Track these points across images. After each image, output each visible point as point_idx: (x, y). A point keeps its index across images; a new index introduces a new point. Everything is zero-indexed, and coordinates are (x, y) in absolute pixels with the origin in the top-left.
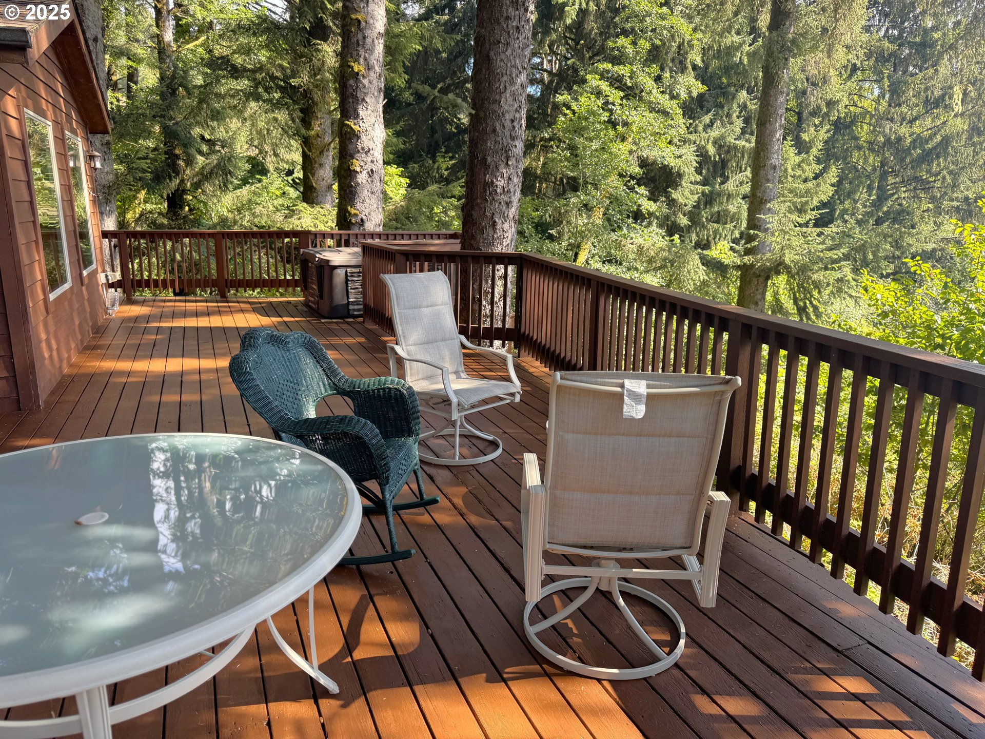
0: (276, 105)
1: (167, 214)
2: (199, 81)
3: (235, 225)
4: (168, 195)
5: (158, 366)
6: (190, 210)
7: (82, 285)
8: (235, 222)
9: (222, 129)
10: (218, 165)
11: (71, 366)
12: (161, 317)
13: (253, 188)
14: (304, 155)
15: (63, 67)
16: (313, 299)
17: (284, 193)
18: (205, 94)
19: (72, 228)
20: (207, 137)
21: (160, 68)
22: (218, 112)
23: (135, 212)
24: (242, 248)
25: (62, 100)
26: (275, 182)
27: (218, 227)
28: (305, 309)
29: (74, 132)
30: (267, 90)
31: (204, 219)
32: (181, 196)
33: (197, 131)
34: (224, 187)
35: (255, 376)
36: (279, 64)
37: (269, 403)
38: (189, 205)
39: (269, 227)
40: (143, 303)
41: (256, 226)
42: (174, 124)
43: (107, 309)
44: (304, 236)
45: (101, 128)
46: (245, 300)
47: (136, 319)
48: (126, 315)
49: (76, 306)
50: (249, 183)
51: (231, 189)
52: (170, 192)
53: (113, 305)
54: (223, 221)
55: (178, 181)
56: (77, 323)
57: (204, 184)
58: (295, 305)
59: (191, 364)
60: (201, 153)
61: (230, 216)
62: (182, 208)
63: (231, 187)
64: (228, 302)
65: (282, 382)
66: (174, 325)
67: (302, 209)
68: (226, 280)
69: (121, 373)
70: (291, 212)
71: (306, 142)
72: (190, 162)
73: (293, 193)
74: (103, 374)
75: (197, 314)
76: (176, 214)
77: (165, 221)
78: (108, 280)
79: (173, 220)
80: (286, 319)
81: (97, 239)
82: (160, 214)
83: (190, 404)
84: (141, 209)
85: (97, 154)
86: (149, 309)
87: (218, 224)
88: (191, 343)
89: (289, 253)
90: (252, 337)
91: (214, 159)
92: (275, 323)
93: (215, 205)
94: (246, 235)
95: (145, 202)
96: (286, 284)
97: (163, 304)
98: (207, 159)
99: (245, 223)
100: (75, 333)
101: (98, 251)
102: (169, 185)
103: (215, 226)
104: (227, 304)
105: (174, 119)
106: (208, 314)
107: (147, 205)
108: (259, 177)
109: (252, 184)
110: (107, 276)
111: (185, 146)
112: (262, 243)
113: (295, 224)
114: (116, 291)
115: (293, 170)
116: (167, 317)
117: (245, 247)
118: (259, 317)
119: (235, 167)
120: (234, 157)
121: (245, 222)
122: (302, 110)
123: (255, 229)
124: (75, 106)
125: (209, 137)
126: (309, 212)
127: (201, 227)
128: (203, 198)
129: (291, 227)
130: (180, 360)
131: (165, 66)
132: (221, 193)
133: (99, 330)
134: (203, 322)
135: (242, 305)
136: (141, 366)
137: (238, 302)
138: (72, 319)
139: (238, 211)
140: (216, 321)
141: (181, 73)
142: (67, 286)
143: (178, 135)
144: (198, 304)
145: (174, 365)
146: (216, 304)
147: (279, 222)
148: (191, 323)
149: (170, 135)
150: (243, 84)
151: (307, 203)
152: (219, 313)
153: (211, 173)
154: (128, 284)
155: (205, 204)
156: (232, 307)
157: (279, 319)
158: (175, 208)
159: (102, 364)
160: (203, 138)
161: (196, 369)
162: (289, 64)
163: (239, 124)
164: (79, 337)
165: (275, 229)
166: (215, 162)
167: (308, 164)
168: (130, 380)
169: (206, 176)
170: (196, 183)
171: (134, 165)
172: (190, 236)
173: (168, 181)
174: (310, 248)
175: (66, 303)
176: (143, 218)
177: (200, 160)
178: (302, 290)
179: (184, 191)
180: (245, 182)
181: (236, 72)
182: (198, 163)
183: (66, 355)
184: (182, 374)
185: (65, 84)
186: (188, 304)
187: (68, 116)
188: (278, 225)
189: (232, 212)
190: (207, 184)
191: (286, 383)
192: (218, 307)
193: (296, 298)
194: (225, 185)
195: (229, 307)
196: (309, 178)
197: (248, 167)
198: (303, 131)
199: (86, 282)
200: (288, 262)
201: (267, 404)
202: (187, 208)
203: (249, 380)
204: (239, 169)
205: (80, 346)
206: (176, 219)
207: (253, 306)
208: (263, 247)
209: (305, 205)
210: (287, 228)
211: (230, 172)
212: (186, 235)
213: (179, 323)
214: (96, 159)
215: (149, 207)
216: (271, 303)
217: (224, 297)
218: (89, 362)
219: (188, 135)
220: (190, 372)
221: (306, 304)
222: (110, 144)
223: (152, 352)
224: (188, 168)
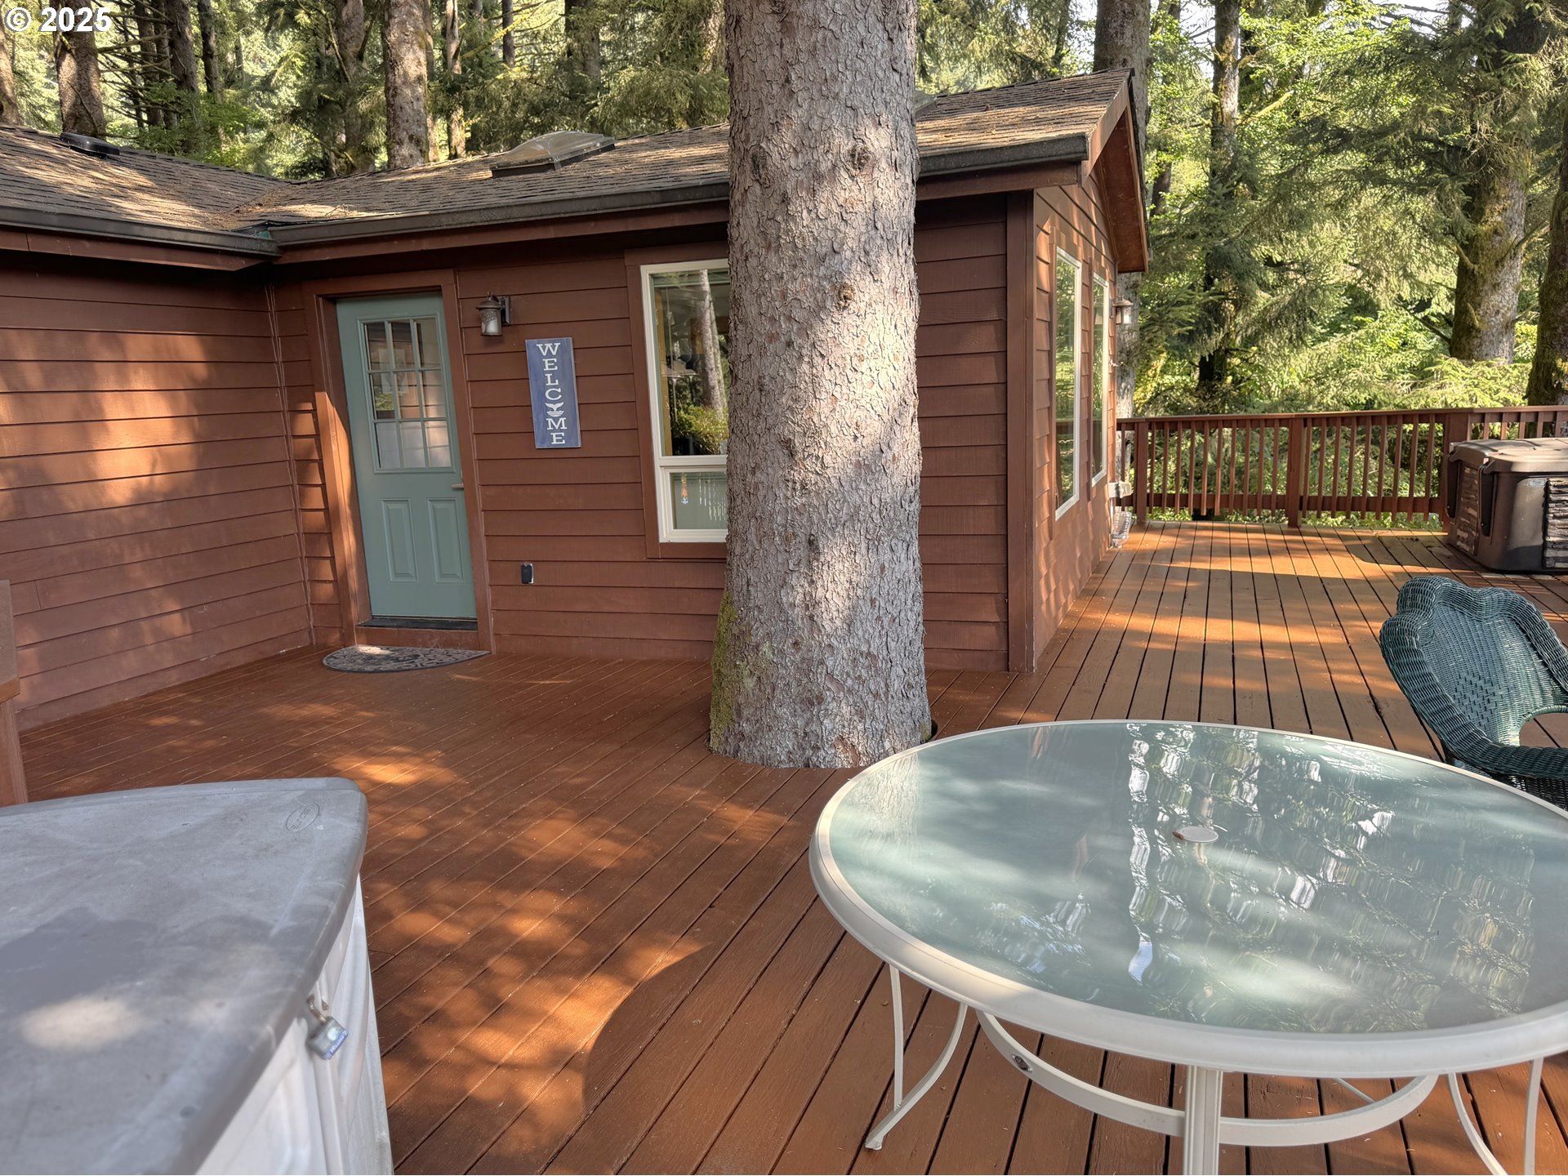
0: (1417, 187)
1: (1197, 389)
2: (1272, 166)
3: (1309, 404)
4: (1203, 359)
5: (1193, 628)
6: (1236, 382)
7: (1089, 500)
8: (1310, 399)
9: (1305, 240)
10: (1292, 303)
11: (1067, 616)
12: (1192, 554)
13: (1349, 339)
14: (1462, 271)
15: (1099, 181)
16: (1466, 535)
17: (1404, 344)
18: (1285, 187)
19: (1086, 417)
20: (1277, 258)
21: (1212, 157)
22: (1302, 216)
23: (1144, 391)
24: (1322, 443)
25: (1093, 228)
26: (1394, 324)
27: (1281, 409)
28: (1448, 553)
29: (1102, 274)
30: (1399, 163)
31: (1257, 395)
32: (1223, 360)
33: (1262, 250)
34: (1297, 342)
35: (1426, 658)
36: (1432, 112)
37: (1450, 707)
38: (1233, 374)
39: (1380, 405)
40: (1163, 529)
41: (1347, 405)
42: (1226, 244)
43: (1113, 537)
44: (1453, 419)
45: (1134, 263)
46: (1332, 532)
47: (1155, 554)
48: (1137, 547)
49: (1080, 530)
50: (1339, 330)
51: (1309, 343)
52: (1207, 354)
53: (1121, 532)
54: (1290, 398)
55: (1222, 335)
56: (1078, 555)
57: (1263, 338)
58: (1428, 545)
59: (1246, 631)
60: (1264, 286)
61: (1303, 388)
62: (1221, 379)
63: (1309, 339)
64: (1301, 534)
65: (1464, 675)
66: (1214, 567)
67: (1449, 369)
68: (1301, 498)
69: (1138, 635)
70: (1422, 374)
71: (1469, 247)
72: (1241, 303)
73: (1424, 341)
74: (1112, 632)
75: (1250, 552)
76: (1212, 391)
77: (1192, 402)
78: (1118, 493)
79: (1205, 400)
80: (1410, 568)
81: (1110, 431)
82: (1186, 389)
83: (1251, 695)
84: (1155, 385)
85: (1127, 303)
86: (1173, 539)
87: (1281, 403)
88: (1244, 597)
89: (1408, 451)
90: (1419, 592)
91: (1285, 295)
92: (1390, 574)
93: (1278, 371)
94: (1330, 422)
95: (1164, 371)
96: (1413, 505)
97: (1193, 533)
98: (1273, 295)
99: (1327, 400)
100: (1075, 569)
101: (1110, 448)
102: (1206, 343)
103: (1274, 407)
104: (1300, 538)
105: (1226, 236)
106: (1269, 553)
107: (1166, 377)
108: (1359, 318)
109: (1346, 332)
110: (1117, 488)
111: (1240, 277)
112: (1360, 433)
113: (1435, 397)
114: (1123, 510)
115: (1430, 300)
116: (1201, 553)
117: (1328, 441)
118: (1359, 562)
119: (1322, 304)
120: (1321, 288)
121: (1330, 398)
122: (1467, 190)
123: (1345, 410)
124: (1105, 235)
125: (1279, 259)
126: (1461, 374)
127: (1250, 409)
128: (1259, 360)
129: (1423, 402)
130: (1227, 623)
131: (1219, 153)
132: (1292, 351)
133: (1100, 568)
134: (1262, 566)
135: (1327, 541)
136: (1167, 626)
137: (1319, 535)
138: (1074, 550)
139: (1318, 379)
140: (1282, 566)
141: (1246, 159)
142: (1073, 500)
143: (1231, 261)
144: (1251, 536)
145: (1219, 630)
146: (1281, 537)
147: (1401, 394)
148: (1241, 565)
149: (1217, 263)
150: (1355, 159)
151: (1459, 358)
152: (1288, 551)
153: (1279, 316)
154: (1142, 501)
155: (1264, 371)
156: (1311, 542)
157: (1397, 568)
158: (1211, 379)
159: (1110, 617)
160: (1269, 261)
161: (1256, 642)
162: (1453, 107)
163: (1337, 231)
164: (1079, 576)
165: (1391, 408)
166: (1288, 298)
167: (1468, 287)
168: (1152, 645)
169: (1268, 324)
170: (1250, 337)
171: (1171, 316)
172: (1234, 424)
173: (1206, 336)
174: (1469, 440)
175: (1069, 525)
176: (1161, 398)
177: (1262, 298)
178: (1440, 519)
179: (1228, 352)
180: (1334, 328)
181: (1344, 140)
182: (1256, 303)
183: (1063, 601)
184: (1233, 645)
185: (1099, 206)
186: (1233, 535)
187: (1098, 250)
188: (1398, 401)
189: (1306, 382)
190: (1269, 339)
191: (1470, 678)
192: (1285, 541)
193: (1431, 529)
194: (1299, 337)
195: (1304, 542)
196: (1467, 311)
197: (1345, 302)
198: (1468, 227)
199: (1093, 495)
200: (1405, 466)
201: (1443, 710)
202: (1230, 379)
203: (1416, 663)
204: (1330, 306)
205: (1078, 588)
206: (1211, 397)
207: (1348, 543)
208: (1363, 440)
209: (1455, 361)
210: (1415, 405)
211: (1312, 315)
212: (1227, 423)
213: (1222, 565)
214: (1125, 311)
215: (1168, 379)
216: (1379, 538)
217: (1294, 526)
218: (1090, 612)
219: (1247, 259)
220: (1247, 645)
221: (1449, 544)
222: (1137, 286)
223: (1183, 606)
224: (1240, 313)
